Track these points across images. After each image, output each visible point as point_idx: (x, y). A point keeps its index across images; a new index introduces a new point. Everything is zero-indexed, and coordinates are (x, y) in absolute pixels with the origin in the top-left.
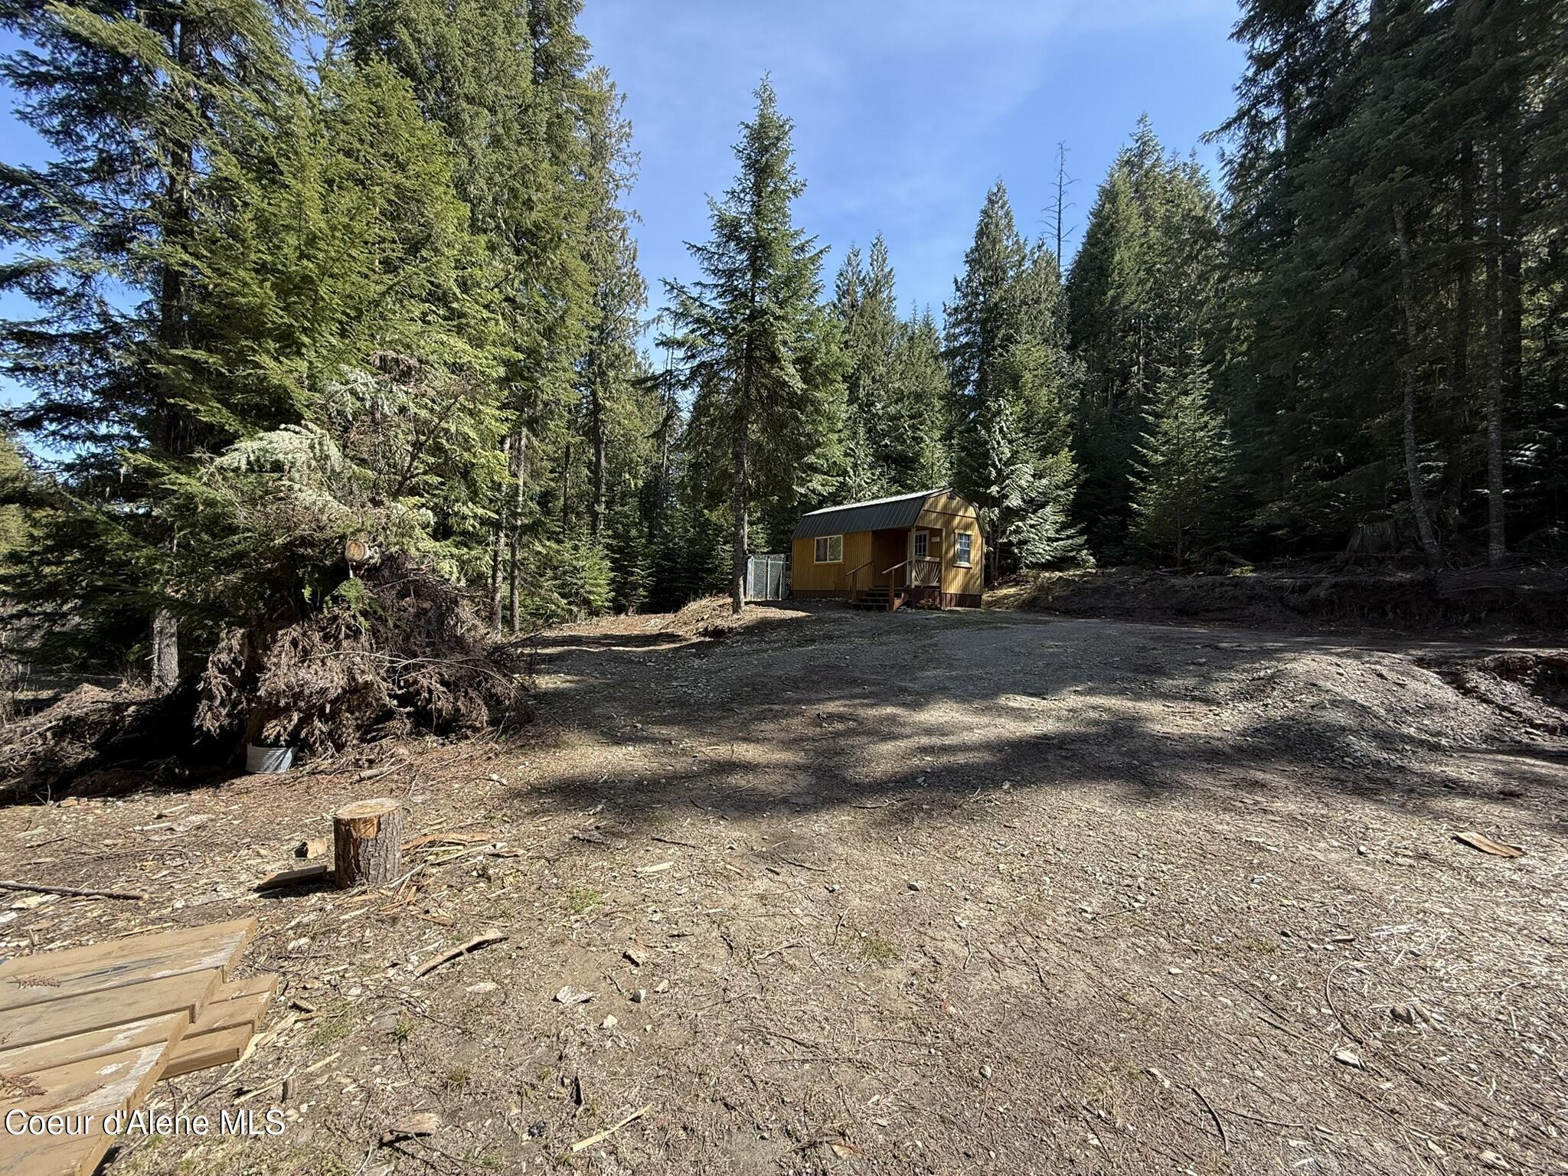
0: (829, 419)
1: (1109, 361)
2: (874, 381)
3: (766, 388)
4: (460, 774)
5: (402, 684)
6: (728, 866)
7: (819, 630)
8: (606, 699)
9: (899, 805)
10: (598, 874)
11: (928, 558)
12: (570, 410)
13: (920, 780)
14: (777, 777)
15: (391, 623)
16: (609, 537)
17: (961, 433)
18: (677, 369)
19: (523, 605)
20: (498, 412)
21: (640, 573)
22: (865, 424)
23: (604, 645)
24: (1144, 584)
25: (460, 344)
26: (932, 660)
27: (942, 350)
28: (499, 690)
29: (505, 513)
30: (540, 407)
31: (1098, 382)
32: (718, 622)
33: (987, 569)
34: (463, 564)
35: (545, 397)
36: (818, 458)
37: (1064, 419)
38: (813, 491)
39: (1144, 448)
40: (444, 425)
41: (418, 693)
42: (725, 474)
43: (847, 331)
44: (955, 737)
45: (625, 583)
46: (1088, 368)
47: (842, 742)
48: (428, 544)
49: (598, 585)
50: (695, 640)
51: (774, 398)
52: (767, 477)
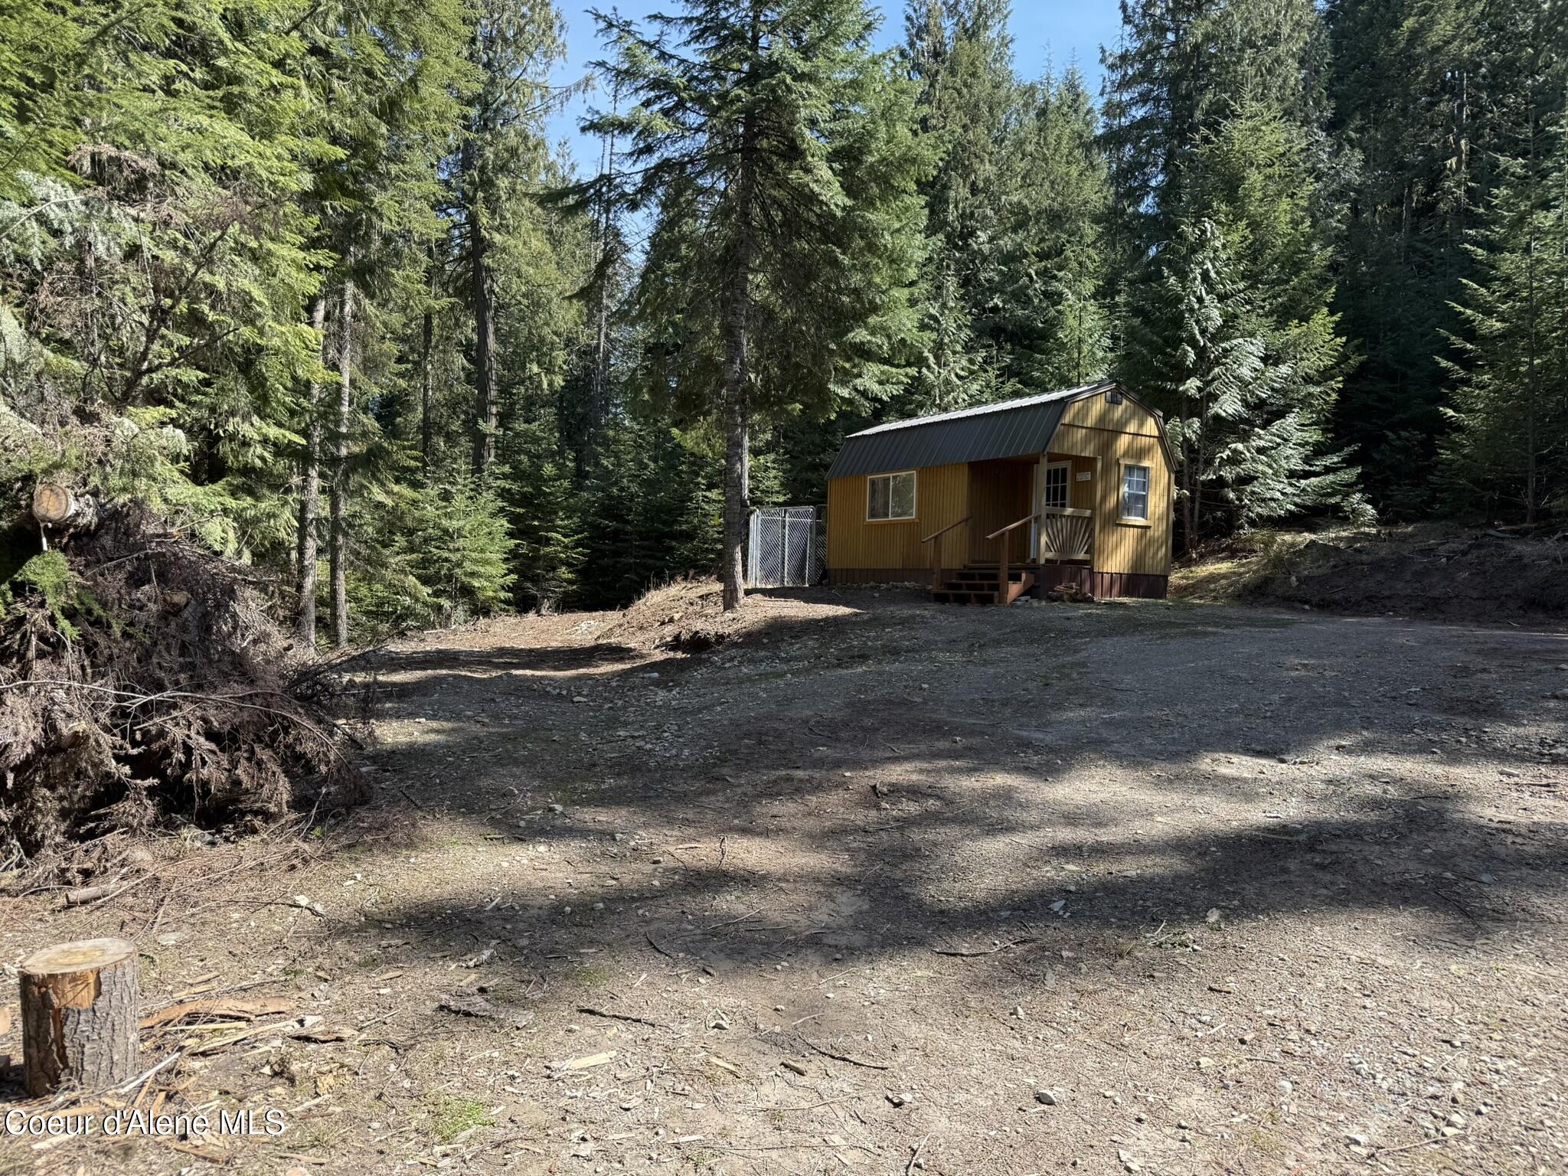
0: (892, 261)
1: (1404, 148)
2: (974, 190)
3: (780, 206)
4: (241, 896)
5: (138, 736)
6: (714, 1060)
7: (876, 639)
8: (499, 761)
9: (1020, 950)
10: (482, 1072)
11: (1069, 511)
12: (430, 250)
13: (1057, 906)
14: (799, 898)
15: (117, 630)
16: (505, 476)
17: (1131, 283)
18: (620, 174)
19: (353, 598)
20: (301, 255)
21: (561, 542)
22: (958, 271)
23: (497, 666)
24: (1464, 553)
25: (231, 131)
26: (1077, 691)
27: (1099, 132)
28: (308, 747)
29: (318, 435)
30: (377, 243)
31: (1383, 189)
32: (699, 625)
33: (1177, 528)
34: (245, 526)
35: (386, 226)
36: (873, 333)
37: (1321, 255)
38: (864, 394)
39: (1466, 305)
40: (204, 276)
41: (167, 753)
42: (708, 364)
43: (925, 99)
44: (1120, 830)
45: (536, 558)
46: (1366, 161)
47: (916, 835)
48: (184, 491)
49: (487, 562)
50: (659, 656)
51: (793, 226)
52: (783, 369)
